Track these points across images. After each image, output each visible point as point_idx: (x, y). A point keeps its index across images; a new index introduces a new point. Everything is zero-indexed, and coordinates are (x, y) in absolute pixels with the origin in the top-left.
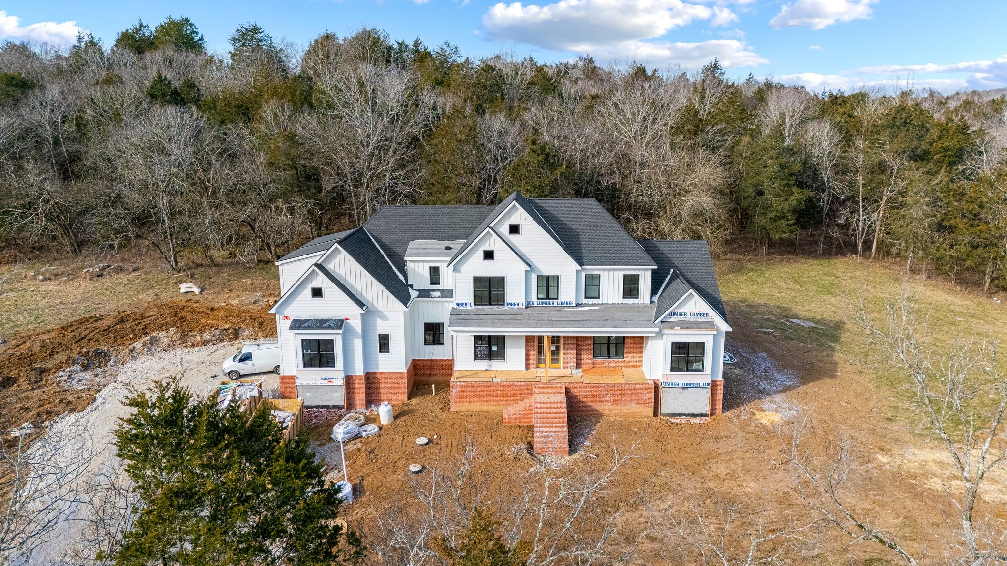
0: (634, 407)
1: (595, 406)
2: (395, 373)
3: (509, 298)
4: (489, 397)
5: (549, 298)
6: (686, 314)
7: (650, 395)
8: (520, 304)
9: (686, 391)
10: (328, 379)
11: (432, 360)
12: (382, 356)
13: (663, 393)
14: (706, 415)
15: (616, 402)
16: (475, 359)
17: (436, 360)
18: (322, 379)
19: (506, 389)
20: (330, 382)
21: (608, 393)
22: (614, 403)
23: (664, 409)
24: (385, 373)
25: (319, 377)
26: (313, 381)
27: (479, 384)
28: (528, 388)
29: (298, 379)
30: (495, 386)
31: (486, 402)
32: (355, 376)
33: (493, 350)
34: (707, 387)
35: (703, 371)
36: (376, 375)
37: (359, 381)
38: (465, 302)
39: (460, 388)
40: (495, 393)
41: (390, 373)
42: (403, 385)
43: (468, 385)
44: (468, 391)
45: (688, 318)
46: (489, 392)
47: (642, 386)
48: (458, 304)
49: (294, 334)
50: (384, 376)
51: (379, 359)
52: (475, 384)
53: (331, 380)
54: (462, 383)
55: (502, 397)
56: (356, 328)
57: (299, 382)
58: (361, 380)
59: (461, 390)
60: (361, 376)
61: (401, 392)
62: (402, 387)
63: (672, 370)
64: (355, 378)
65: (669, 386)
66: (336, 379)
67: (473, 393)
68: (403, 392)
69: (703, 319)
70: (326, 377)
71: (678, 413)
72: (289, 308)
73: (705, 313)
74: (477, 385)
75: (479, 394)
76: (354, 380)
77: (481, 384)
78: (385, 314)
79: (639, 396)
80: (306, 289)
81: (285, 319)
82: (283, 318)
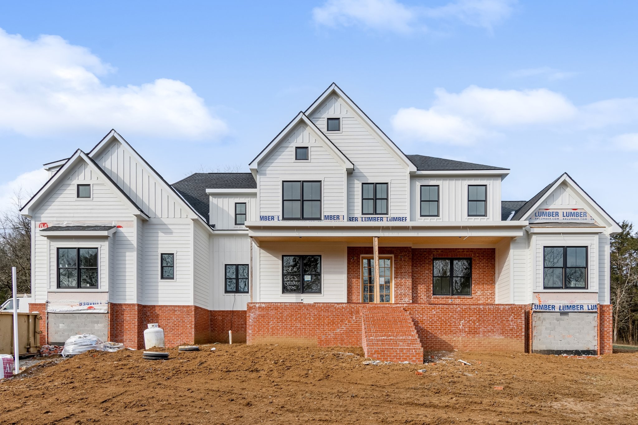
0: (497, 339)
1: (444, 337)
2: (179, 306)
3: (326, 211)
4: (299, 325)
5: (376, 214)
6: (557, 214)
7: (519, 321)
8: (341, 218)
9: (565, 317)
10: (88, 304)
11: (233, 312)
12: (164, 285)
13: (535, 320)
14: (594, 352)
15: (473, 332)
16: (283, 292)
17: (238, 311)
18: (81, 304)
20: (90, 308)
21: (461, 318)
22: (469, 332)
23: (537, 344)
24: (166, 306)
25: (78, 301)
26: (69, 306)
27: (285, 306)
28: (352, 312)
29: (49, 304)
30: (307, 310)
31: (294, 332)
32: (125, 305)
33: (306, 279)
34: (594, 310)
35: (587, 289)
36: (155, 309)
37: (130, 311)
38: (271, 214)
39: (260, 311)
40: (307, 319)
41: (173, 306)
42: (190, 323)
43: (270, 308)
44: (271, 317)
45: (561, 219)
46: (299, 317)
47: (507, 307)
48: (263, 217)
49: (49, 241)
50: (166, 311)
51: (160, 288)
52: (281, 306)
53: (92, 305)
54: (263, 305)
55: (317, 325)
56: (129, 239)
57: (50, 309)
58: (133, 309)
59: (261, 315)
60: (133, 305)
61: (187, 333)
62: (188, 326)
63: (545, 288)
64: (124, 307)
65: (542, 310)
66: (98, 304)
67: (277, 319)
68: (189, 333)
69: (579, 220)
70: (87, 301)
71: (555, 349)
72: (47, 211)
73: (583, 211)
74: (283, 307)
75: (285, 321)
76: (124, 309)
77: (288, 307)
78: (170, 227)
79: (504, 322)
80: (70, 187)
81: (43, 227)
82: (40, 226)
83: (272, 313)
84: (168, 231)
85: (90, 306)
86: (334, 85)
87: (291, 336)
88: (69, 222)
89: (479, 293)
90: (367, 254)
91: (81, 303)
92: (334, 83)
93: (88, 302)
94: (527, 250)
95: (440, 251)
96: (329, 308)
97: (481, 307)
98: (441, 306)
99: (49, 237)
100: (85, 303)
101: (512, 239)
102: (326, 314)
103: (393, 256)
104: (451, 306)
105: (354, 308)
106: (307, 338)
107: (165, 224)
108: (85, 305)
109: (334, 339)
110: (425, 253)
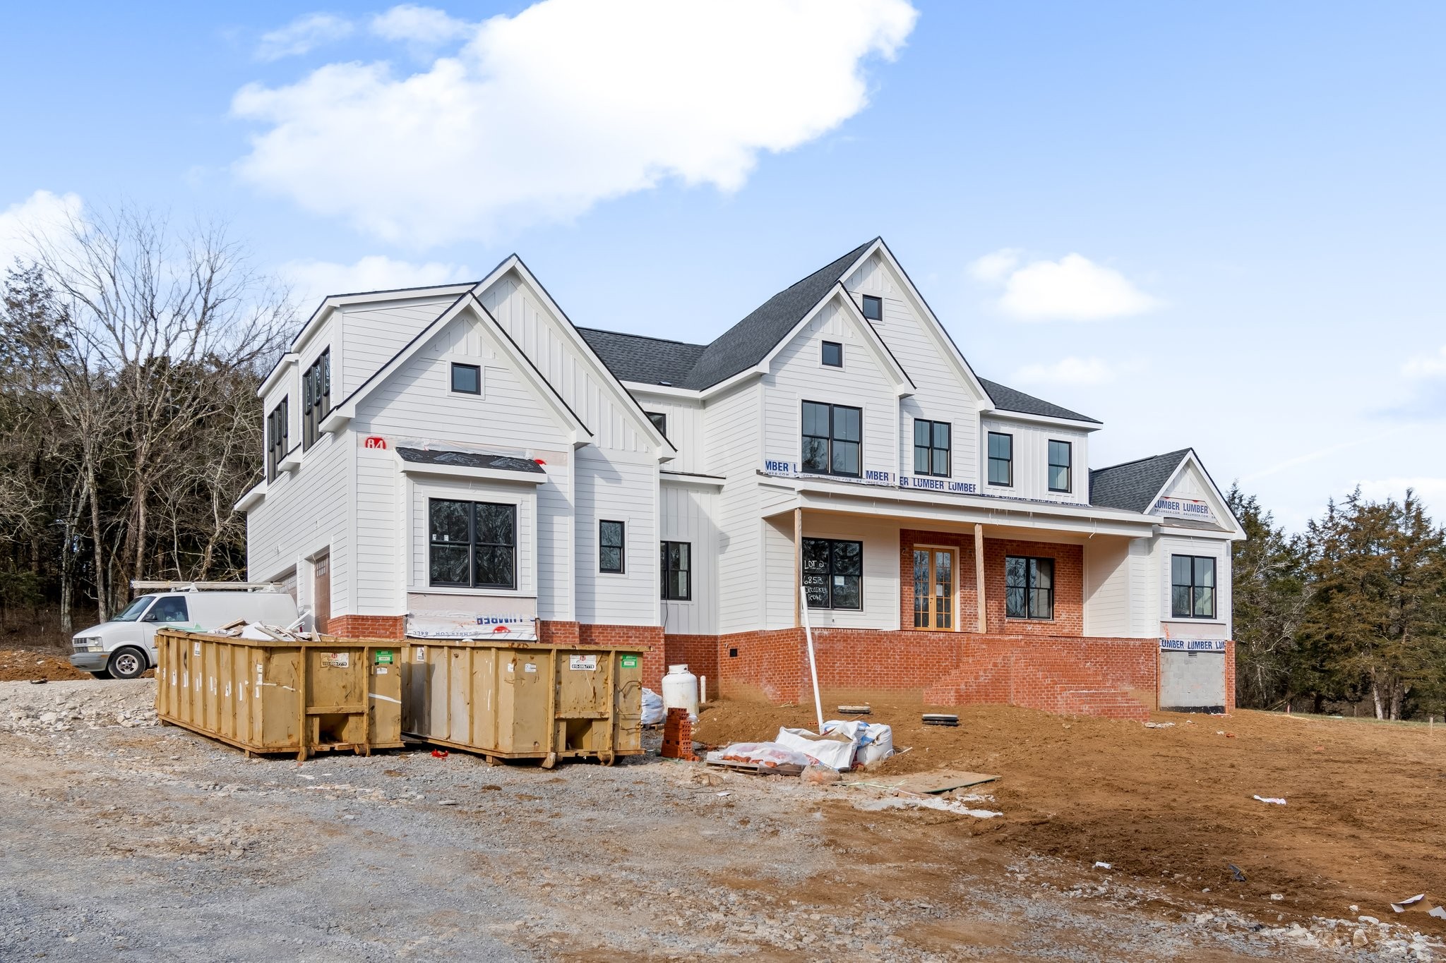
2: (636, 628)
4: (878, 668)
5: (934, 474)
6: (1179, 506)
7: (1150, 664)
8: (890, 477)
9: (1194, 658)
10: (494, 621)
11: (665, 637)
12: (605, 583)
13: (1164, 663)
14: (1221, 709)
17: (674, 637)
18: (480, 622)
19: (912, 649)
20: (500, 629)
23: (1165, 698)
24: (613, 628)
25: (473, 616)
26: (455, 625)
27: (858, 634)
28: (952, 647)
29: (410, 620)
30: (891, 642)
31: (872, 680)
32: (556, 623)
33: (837, 583)
34: (1222, 650)
35: (1216, 618)
36: (591, 633)
37: (565, 637)
38: (783, 459)
39: (820, 643)
40: (890, 658)
41: (626, 627)
42: (656, 661)
43: (836, 637)
44: (837, 654)
45: (1181, 514)
46: (879, 655)
47: (1138, 643)
48: (770, 462)
49: (411, 482)
50: (612, 637)
51: (597, 589)
52: (852, 634)
53: (504, 624)
54: (826, 633)
55: (905, 668)
56: (560, 488)
57: (413, 629)
58: (570, 633)
59: (822, 650)
60: (571, 624)
61: (651, 682)
62: (654, 667)
63: (1174, 615)
64: (553, 629)
65: (1170, 648)
66: (515, 621)
67: (847, 657)
68: (656, 682)
69: (1200, 517)
70: (492, 615)
71: (1184, 705)
72: (384, 413)
73: (1204, 504)
74: (856, 636)
75: (858, 661)
76: (553, 633)
77: (863, 636)
78: (616, 467)
79: (1135, 665)
80: (435, 365)
81: (373, 445)
82: (367, 442)
83: (839, 646)
84: (613, 477)
85: (499, 624)
86: (879, 240)
87: (867, 687)
88: (434, 442)
89: (1064, 616)
90: (923, 543)
91: (481, 619)
92: (880, 237)
93: (494, 617)
94: (1147, 557)
95: (1015, 544)
96: (921, 639)
97: (1109, 642)
98: (1063, 639)
99: (411, 474)
100: (488, 620)
101: (1129, 540)
102: (916, 649)
103: (957, 549)
104: (1075, 640)
105: (954, 641)
106: (890, 690)
107: (606, 461)
108: (489, 622)
109: (977, 692)
110: (996, 547)
